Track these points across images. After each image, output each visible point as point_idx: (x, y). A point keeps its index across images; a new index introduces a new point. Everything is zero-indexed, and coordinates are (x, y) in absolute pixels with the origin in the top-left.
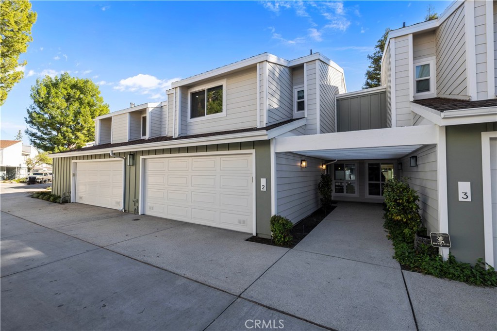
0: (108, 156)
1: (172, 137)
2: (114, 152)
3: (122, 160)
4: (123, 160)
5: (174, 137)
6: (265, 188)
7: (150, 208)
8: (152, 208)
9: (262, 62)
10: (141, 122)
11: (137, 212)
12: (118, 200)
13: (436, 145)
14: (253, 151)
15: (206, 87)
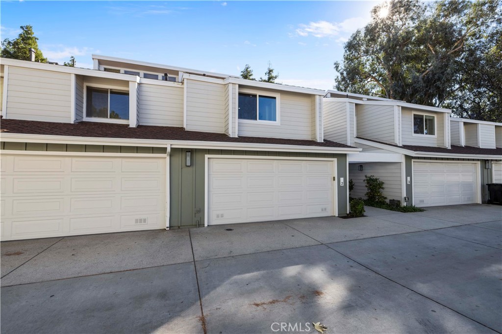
3: (164, 158)
5: (231, 136)
6: (343, 184)
7: (218, 216)
8: (222, 216)
9: (321, 95)
10: (83, 93)
11: (200, 224)
12: (143, 217)
13: (400, 163)
14: (335, 160)
15: (258, 93)
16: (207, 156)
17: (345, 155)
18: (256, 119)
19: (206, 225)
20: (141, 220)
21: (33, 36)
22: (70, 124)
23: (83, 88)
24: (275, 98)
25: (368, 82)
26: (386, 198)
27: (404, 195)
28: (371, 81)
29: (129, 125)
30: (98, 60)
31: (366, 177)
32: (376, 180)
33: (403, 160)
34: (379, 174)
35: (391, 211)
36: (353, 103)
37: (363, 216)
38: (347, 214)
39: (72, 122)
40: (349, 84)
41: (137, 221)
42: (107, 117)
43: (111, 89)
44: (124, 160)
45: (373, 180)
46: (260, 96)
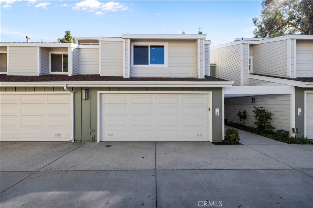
0: (62, 89)
1: (123, 77)
2: (68, 86)
3: (70, 94)
4: (72, 94)
5: (124, 78)
6: (218, 114)
7: (109, 135)
8: (112, 135)
9: (202, 39)
10: (49, 58)
11: (94, 140)
12: (60, 132)
13: (290, 94)
14: (211, 93)
15: (149, 44)
16: (99, 92)
17: (221, 89)
18: (148, 64)
19: (98, 141)
20: (58, 134)
21: (70, 36)
22: (37, 76)
23: (49, 55)
24: (163, 46)
25: (286, 29)
26: (274, 128)
27: (293, 126)
28: (289, 27)
29: (67, 75)
30: (78, 40)
31: (255, 108)
32: (264, 111)
33: (293, 92)
34: (268, 106)
35: (276, 141)
36: (248, 44)
37: (238, 143)
38: (223, 141)
39: (38, 75)
40: (266, 33)
41: (56, 135)
42: (62, 71)
43: (63, 54)
44: (49, 96)
45: (260, 111)
46: (151, 46)
